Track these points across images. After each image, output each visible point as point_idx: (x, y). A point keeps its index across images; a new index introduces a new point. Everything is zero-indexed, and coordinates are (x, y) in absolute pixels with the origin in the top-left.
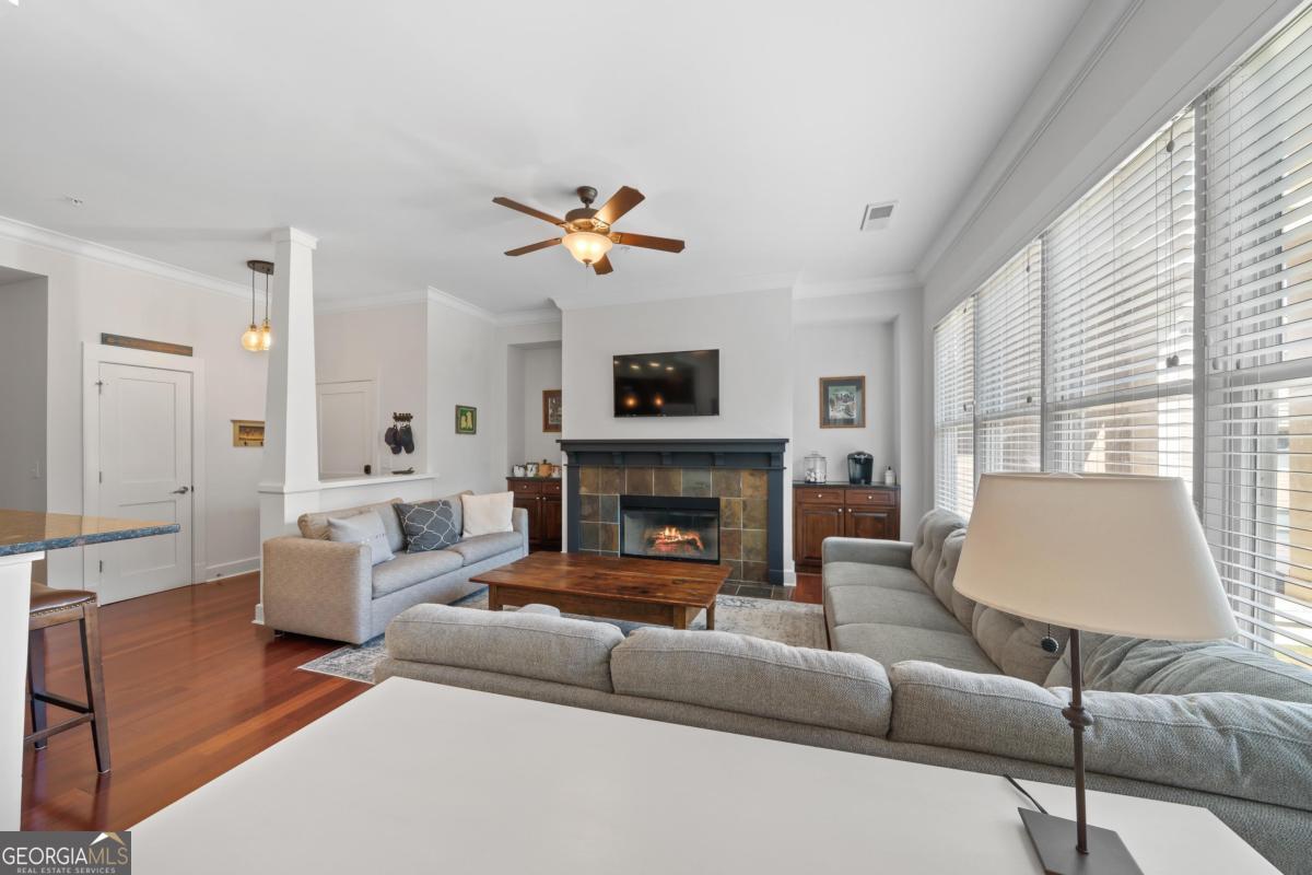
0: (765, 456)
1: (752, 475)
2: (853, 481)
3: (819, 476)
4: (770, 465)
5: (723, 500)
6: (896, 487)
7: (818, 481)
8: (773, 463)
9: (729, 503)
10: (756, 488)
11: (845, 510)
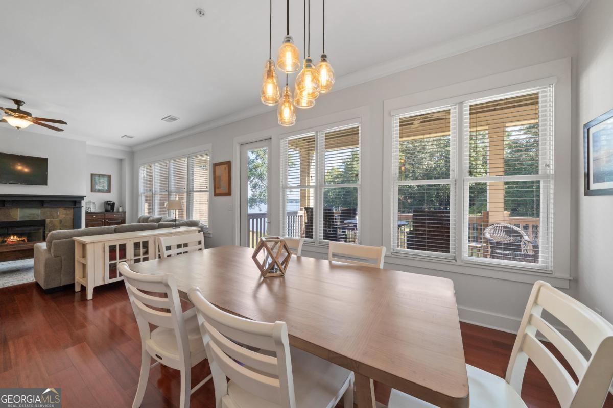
0: (74, 202)
1: (65, 209)
2: (107, 211)
3: (92, 210)
4: (75, 205)
5: (48, 221)
6: (124, 213)
7: (92, 211)
8: (77, 205)
9: (51, 222)
10: (67, 214)
11: (105, 221)
